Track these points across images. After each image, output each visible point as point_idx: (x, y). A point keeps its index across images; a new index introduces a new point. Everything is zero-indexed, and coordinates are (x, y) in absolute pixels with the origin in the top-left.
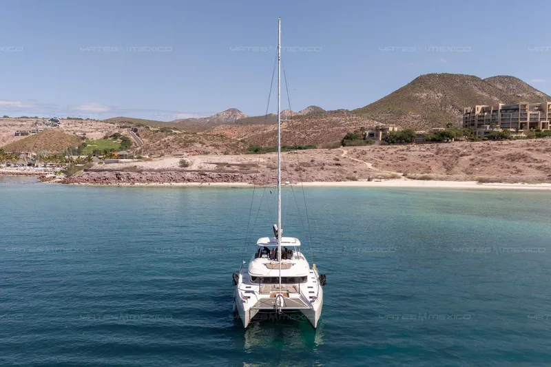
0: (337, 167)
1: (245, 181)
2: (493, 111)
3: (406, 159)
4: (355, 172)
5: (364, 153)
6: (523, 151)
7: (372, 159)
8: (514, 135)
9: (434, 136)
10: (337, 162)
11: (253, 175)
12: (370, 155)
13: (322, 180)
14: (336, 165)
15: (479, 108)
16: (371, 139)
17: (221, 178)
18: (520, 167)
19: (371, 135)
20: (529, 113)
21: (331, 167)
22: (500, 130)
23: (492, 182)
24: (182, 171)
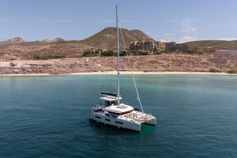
0: (86, 66)
1: (46, 73)
2: (141, 44)
3: (113, 63)
4: (95, 68)
5: (96, 60)
6: (155, 59)
7: (100, 63)
8: (150, 53)
9: (122, 53)
10: (86, 64)
11: (50, 70)
12: (98, 61)
13: (82, 72)
14: (86, 65)
15: (136, 42)
16: (96, 54)
17: (33, 72)
18: (156, 66)
19: (96, 52)
20: (154, 45)
21: (84, 66)
22: (144, 51)
23: (149, 71)
24: (12, 68)
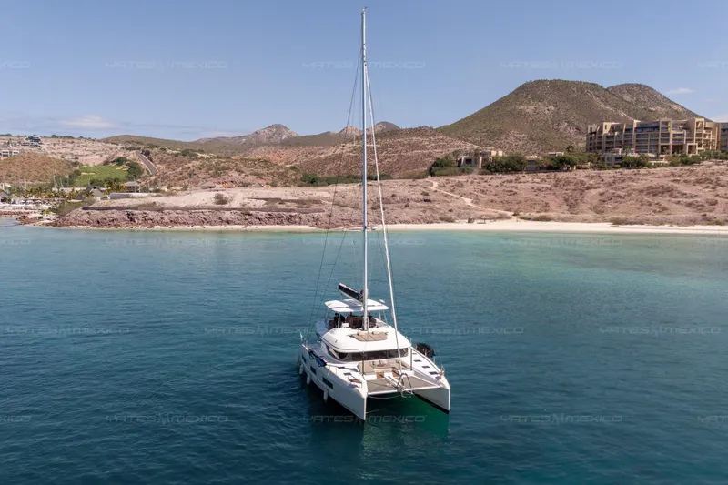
0: (425, 204)
1: (305, 224)
2: (626, 130)
3: (515, 193)
4: (451, 211)
5: (460, 185)
6: (667, 182)
7: (471, 193)
8: (654, 162)
9: (552, 163)
10: (426, 197)
11: (316, 215)
12: (468, 188)
13: (406, 222)
14: (425, 201)
15: (608, 126)
16: (468, 167)
17: (272, 219)
18: (664, 204)
19: (468, 161)
20: (672, 132)
21: (418, 204)
22: (636, 155)
23: (631, 223)
24: (218, 210)
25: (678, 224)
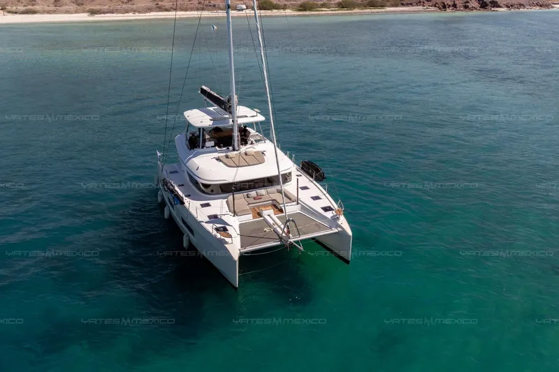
23: (104, 13)
25: (139, 12)
